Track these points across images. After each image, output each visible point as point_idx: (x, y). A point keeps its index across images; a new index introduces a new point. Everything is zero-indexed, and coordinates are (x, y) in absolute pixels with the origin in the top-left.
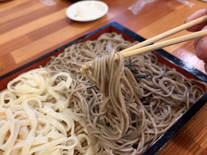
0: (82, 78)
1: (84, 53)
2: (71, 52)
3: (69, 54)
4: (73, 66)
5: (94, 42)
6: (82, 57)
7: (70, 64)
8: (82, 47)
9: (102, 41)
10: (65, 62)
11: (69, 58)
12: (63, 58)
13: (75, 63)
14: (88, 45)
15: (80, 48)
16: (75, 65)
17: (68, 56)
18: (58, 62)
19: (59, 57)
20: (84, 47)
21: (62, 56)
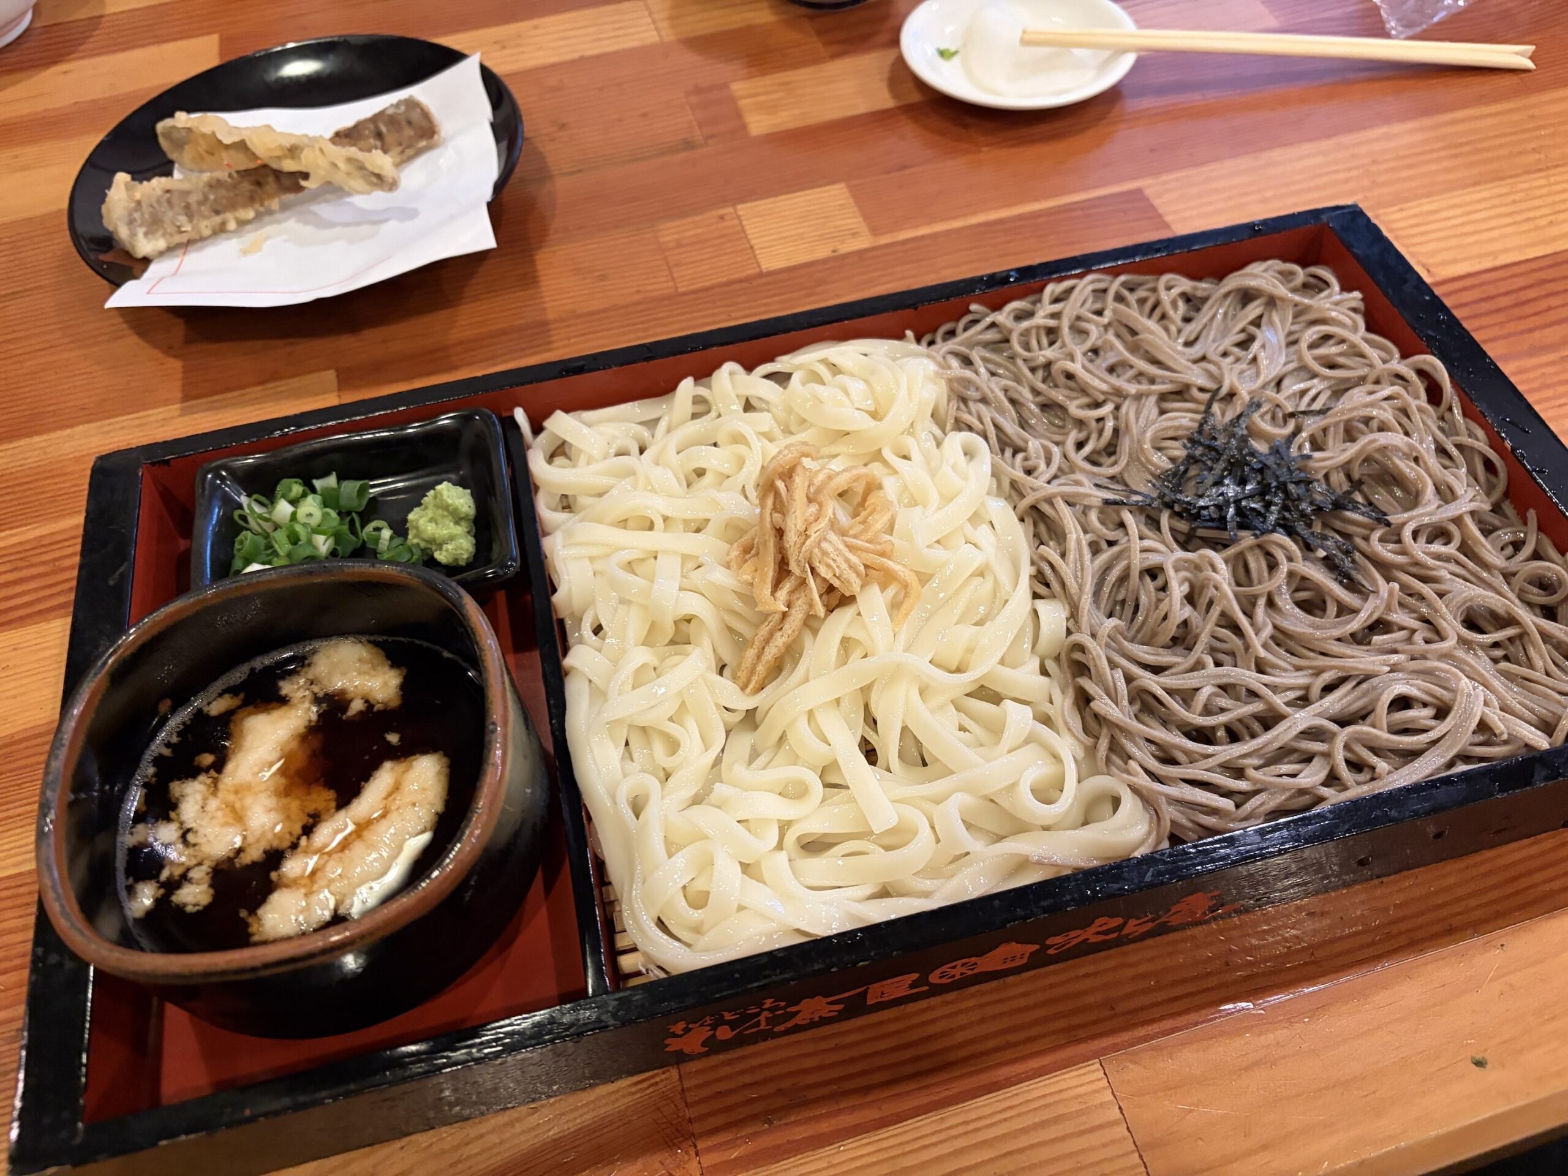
0: (1088, 449)
1: (1134, 333)
2: (1070, 309)
3: (1056, 316)
4: (1062, 380)
5: (1204, 287)
6: (1120, 350)
7: (1048, 365)
8: (1132, 298)
9: (1246, 297)
10: (1027, 347)
11: (1052, 334)
12: (1025, 324)
13: (1076, 367)
14: (1165, 297)
15: (1119, 298)
16: (1070, 376)
17: (1052, 323)
18: (991, 335)
19: (1003, 317)
20: (1142, 302)
21: (1020, 317)
